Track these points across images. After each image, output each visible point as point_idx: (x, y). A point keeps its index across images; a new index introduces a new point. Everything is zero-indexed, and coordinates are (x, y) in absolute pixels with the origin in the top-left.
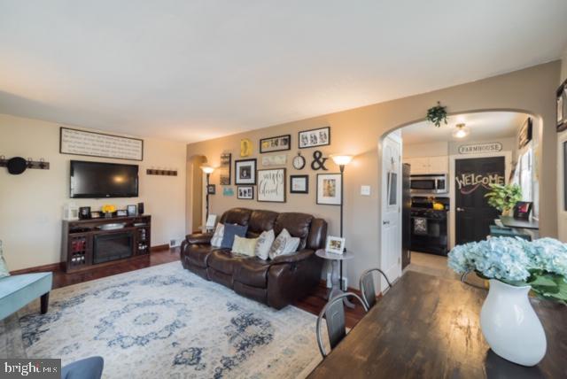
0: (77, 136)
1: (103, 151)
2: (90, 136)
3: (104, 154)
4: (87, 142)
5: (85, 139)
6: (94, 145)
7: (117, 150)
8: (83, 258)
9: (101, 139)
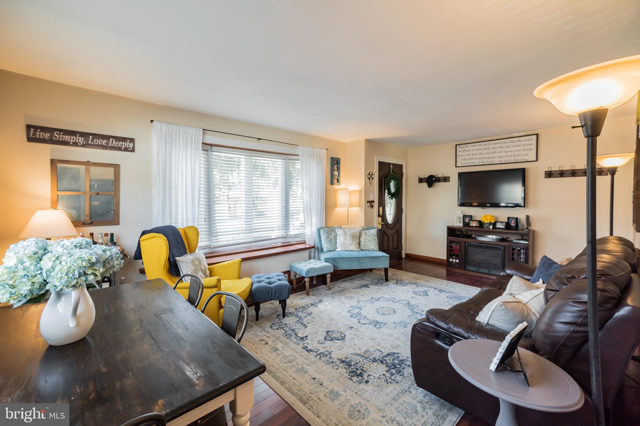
0: (468, 149)
1: (489, 158)
2: (477, 146)
3: (491, 161)
4: (474, 152)
5: (473, 150)
6: (481, 154)
7: (504, 154)
8: (457, 261)
9: (488, 146)
